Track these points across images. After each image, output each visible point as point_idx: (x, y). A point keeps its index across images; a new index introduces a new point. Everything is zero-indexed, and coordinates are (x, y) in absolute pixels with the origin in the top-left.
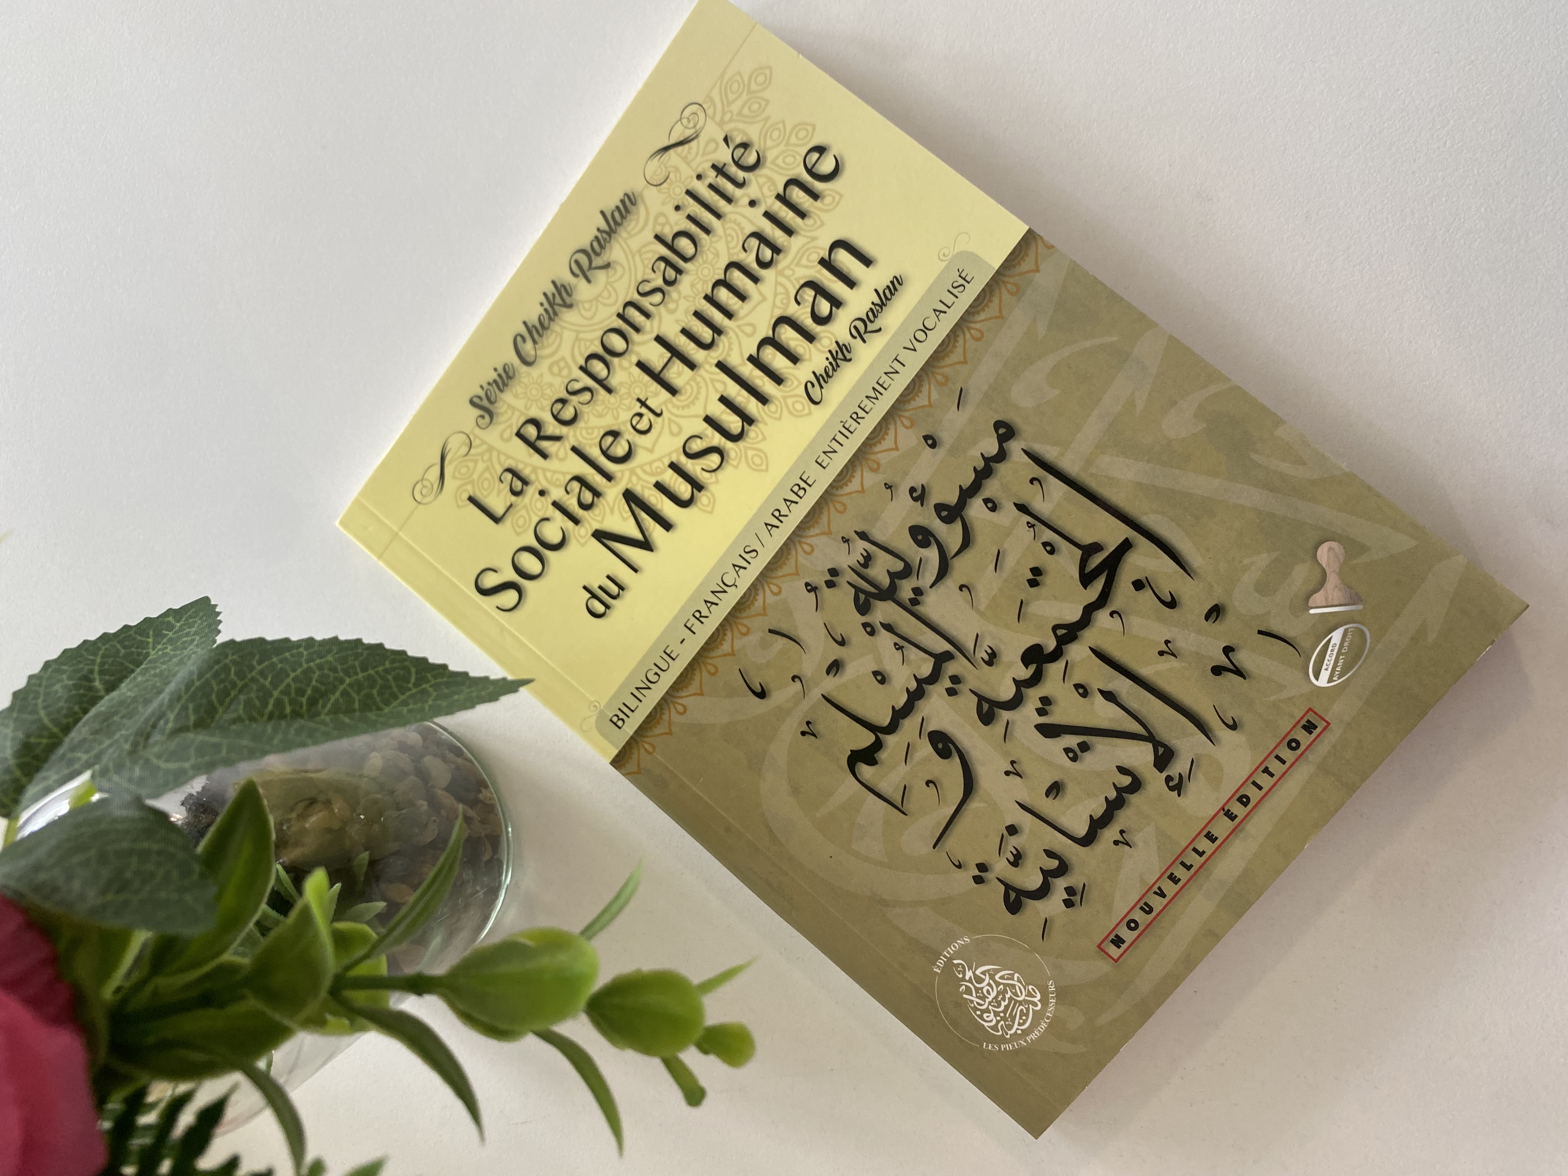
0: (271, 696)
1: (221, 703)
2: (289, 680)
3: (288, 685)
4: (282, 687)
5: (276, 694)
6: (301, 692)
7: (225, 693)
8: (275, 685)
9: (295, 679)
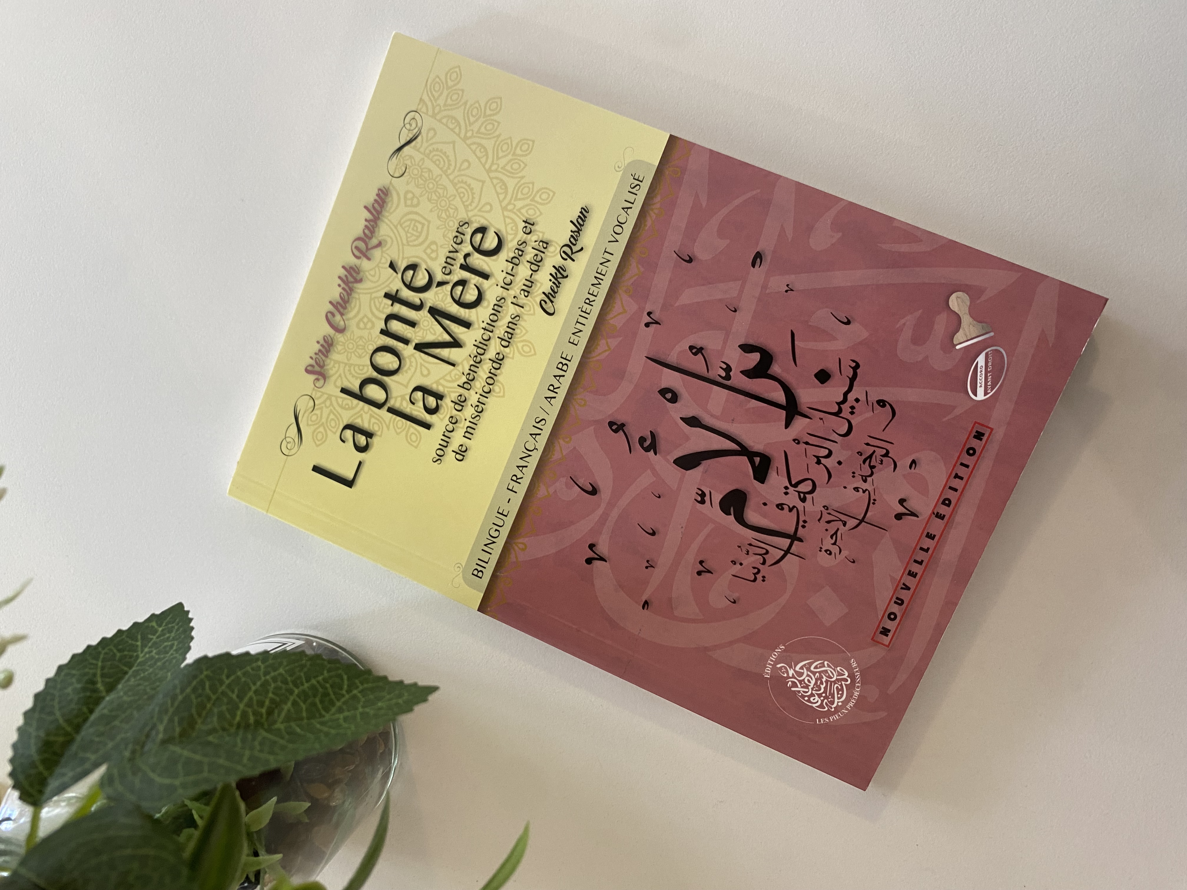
0: (238, 708)
1: (200, 715)
2: (251, 694)
3: (251, 699)
4: (246, 700)
5: (242, 706)
6: (261, 704)
7: (201, 706)
8: (240, 697)
9: (256, 692)
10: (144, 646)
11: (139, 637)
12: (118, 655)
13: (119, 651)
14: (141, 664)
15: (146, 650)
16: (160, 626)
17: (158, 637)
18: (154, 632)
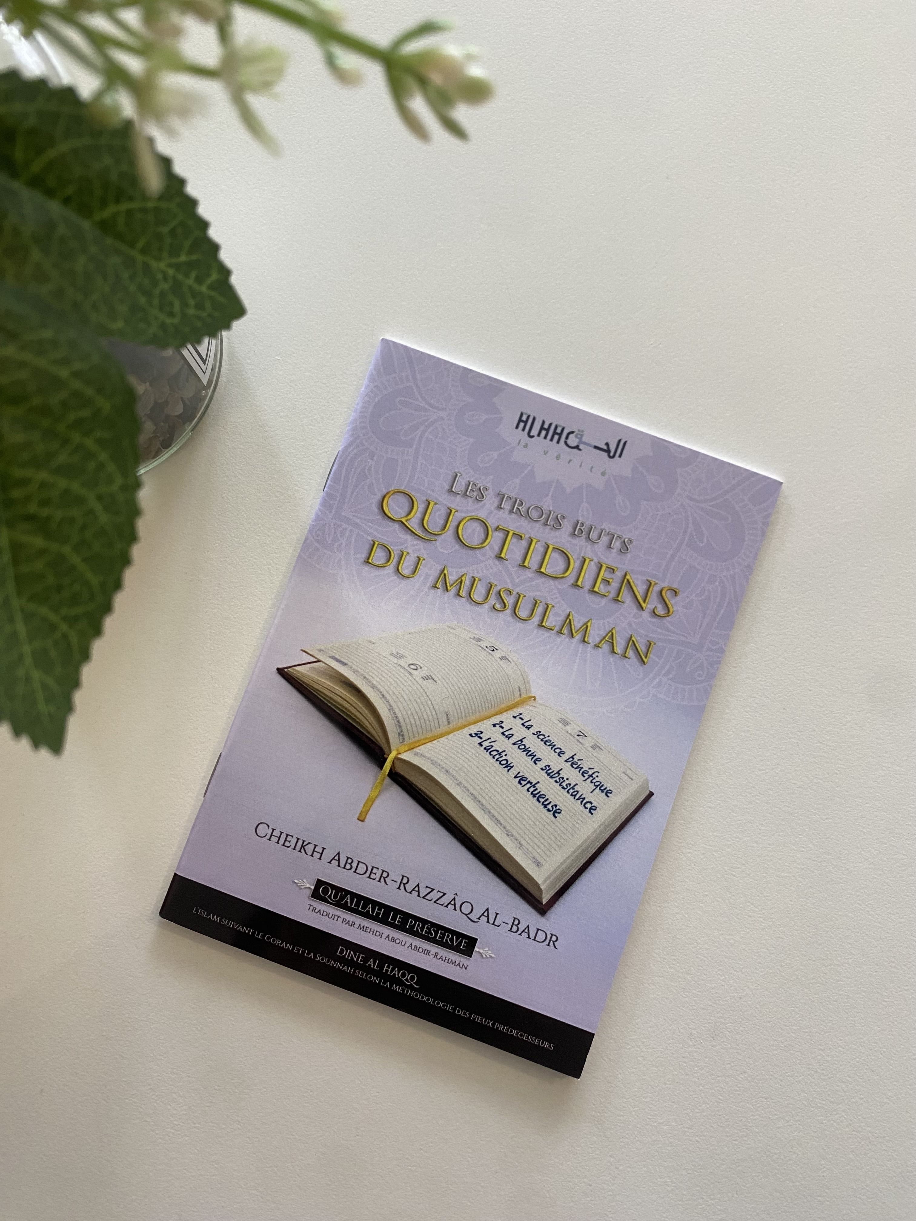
10: (177, 267)
11: (194, 257)
12: (165, 230)
13: (173, 232)
14: (146, 267)
15: (171, 272)
16: (211, 287)
17: (190, 287)
18: (199, 280)
